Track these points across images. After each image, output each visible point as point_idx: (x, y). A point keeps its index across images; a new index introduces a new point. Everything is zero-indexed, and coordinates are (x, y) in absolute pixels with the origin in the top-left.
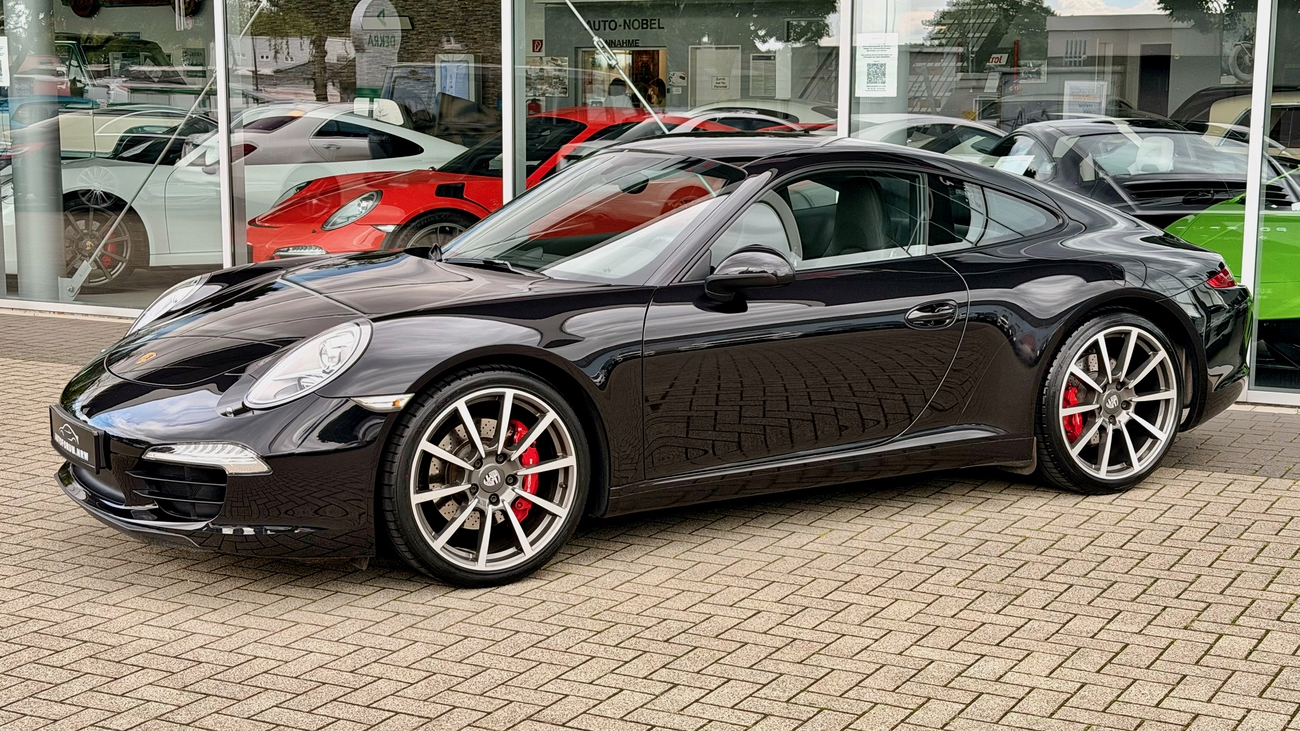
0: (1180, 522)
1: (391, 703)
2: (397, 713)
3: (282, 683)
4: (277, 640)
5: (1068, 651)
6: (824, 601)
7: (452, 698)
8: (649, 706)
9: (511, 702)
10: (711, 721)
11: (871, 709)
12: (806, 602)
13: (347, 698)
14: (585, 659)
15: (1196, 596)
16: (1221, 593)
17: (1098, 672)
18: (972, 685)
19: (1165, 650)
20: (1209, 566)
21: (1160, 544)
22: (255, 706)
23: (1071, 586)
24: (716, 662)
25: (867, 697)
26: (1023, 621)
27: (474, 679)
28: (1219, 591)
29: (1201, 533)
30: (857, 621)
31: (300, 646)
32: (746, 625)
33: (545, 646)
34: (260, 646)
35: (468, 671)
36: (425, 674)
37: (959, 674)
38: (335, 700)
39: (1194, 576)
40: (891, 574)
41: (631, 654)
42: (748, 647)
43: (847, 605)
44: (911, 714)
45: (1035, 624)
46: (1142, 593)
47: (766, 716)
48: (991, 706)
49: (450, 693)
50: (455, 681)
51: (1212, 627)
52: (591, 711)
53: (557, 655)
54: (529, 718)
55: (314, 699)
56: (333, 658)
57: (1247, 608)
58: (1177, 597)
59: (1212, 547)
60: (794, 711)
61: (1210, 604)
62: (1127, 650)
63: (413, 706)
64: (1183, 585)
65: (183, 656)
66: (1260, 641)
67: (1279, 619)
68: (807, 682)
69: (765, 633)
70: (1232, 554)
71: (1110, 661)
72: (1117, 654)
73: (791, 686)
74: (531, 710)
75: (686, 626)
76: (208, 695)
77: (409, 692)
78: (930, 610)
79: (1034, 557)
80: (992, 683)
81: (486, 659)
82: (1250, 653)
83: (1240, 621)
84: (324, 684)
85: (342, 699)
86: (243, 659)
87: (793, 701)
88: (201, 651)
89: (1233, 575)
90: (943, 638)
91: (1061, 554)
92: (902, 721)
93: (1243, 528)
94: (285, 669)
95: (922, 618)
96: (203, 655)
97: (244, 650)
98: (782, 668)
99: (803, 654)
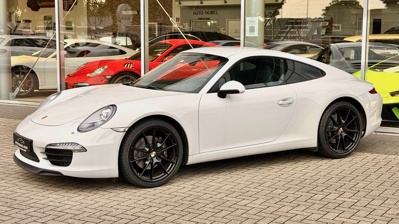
0: (322, 164)
1: (66, 211)
2: (68, 213)
3: (37, 205)
4: (41, 194)
5: (269, 198)
6: (205, 185)
7: (86, 210)
8: (141, 212)
9: (102, 210)
10: (157, 216)
11: (205, 212)
12: (199, 185)
13: (55, 210)
14: (128, 199)
15: (315, 184)
16: (323, 183)
17: (275, 204)
18: (237, 207)
19: (298, 198)
20: (324, 176)
21: (313, 170)
22: (28, 211)
23: (280, 181)
24: (166, 201)
25: (205, 210)
26: (261, 190)
27: (94, 205)
28: (323, 182)
29: (327, 167)
30: (212, 190)
31: (47, 196)
32: (180, 191)
33: (118, 196)
34: (35, 196)
35: (93, 202)
36: (80, 203)
37: (235, 204)
38: (51, 210)
39: (318, 179)
40: (228, 177)
41: (142, 198)
42: (177, 197)
43: (211, 186)
44: (215, 214)
45: (264, 191)
46: (300, 183)
47: (173, 214)
48: (240, 212)
49: (85, 208)
50: (88, 205)
51: (316, 192)
52: (124, 213)
53: (120, 199)
54: (105, 215)
55: (45, 210)
56: (55, 199)
57: (328, 187)
58: (309, 184)
59: (328, 171)
60: (182, 213)
61: (318, 186)
62: (287, 198)
63: (73, 212)
64: (313, 181)
65: (12, 198)
66: (327, 196)
67: (336, 190)
68: (189, 206)
69: (184, 193)
70: (332, 173)
71: (280, 201)
72: (283, 199)
73: (184, 207)
74: (106, 213)
75: (161, 191)
76: (15, 208)
77: (74, 208)
78: (236, 187)
79: (273, 173)
80: (242, 206)
81: (99, 199)
82: (322, 199)
83: (324, 191)
84: (50, 206)
85: (53, 210)
86: (29, 199)
87: (183, 210)
88: (18, 197)
89: (330, 178)
90: (235, 195)
91: (282, 172)
92: (212, 216)
93: (340, 166)
94: (40, 202)
95: (232, 190)
96: (18, 198)
97: (30, 197)
98: (184, 202)
99: (192, 198)
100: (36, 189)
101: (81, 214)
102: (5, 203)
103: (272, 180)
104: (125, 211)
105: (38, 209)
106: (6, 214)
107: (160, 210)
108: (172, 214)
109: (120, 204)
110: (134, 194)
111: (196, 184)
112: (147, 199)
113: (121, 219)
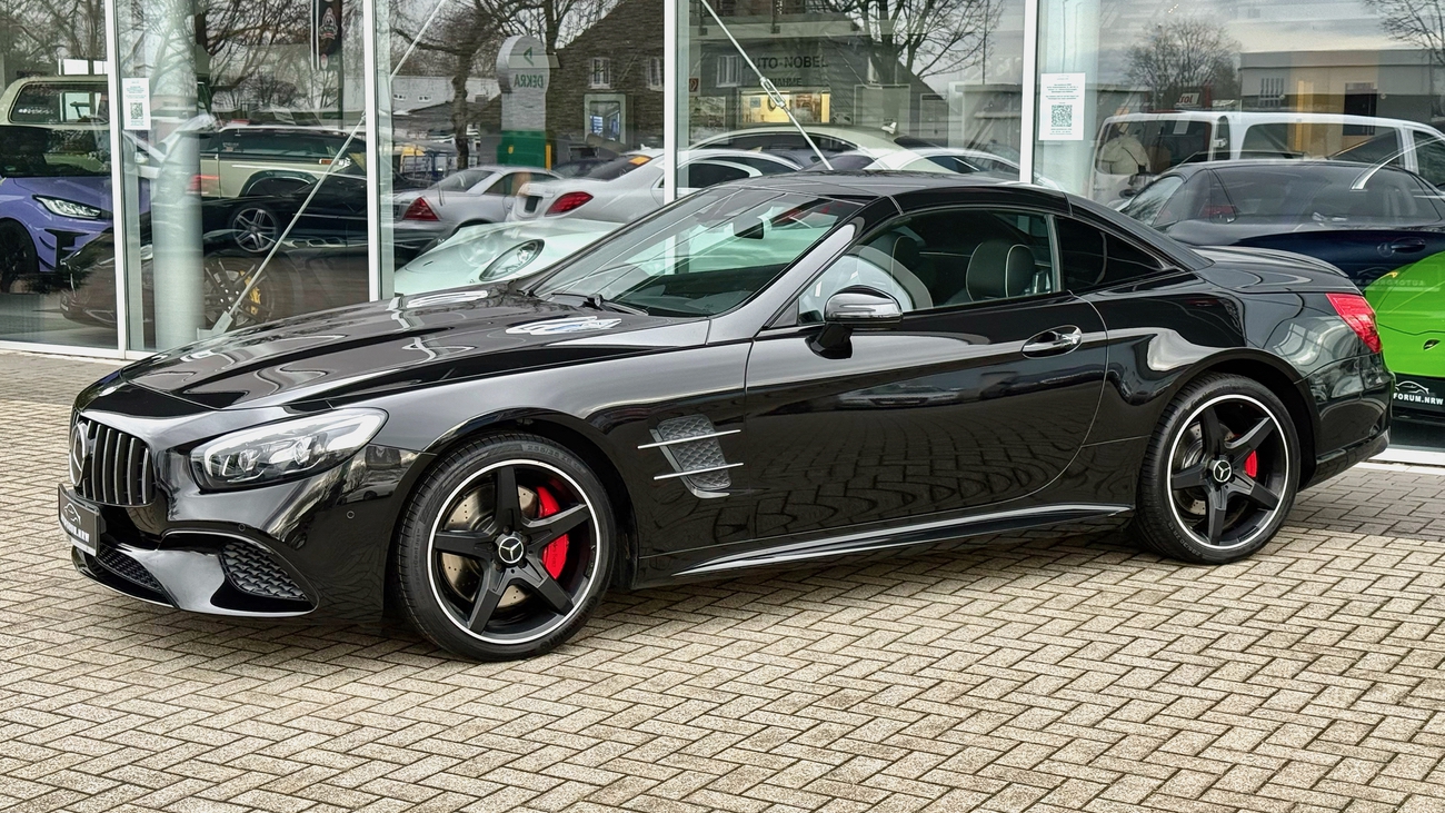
1: (561, 770)
5: (1269, 725)
6: (1010, 671)
8: (828, 776)
9: (685, 770)
10: (894, 793)
11: (1063, 783)
13: (515, 764)
14: (760, 727)
15: (1409, 671)
17: (1305, 748)
18: (1169, 760)
19: (1376, 726)
20: (1422, 640)
21: (1369, 616)
22: (421, 770)
23: (1274, 658)
24: (898, 732)
25: (1059, 771)
27: (645, 747)
29: (1413, 605)
30: (1045, 692)
33: (718, 714)
36: (593, 741)
37: (1156, 749)
38: (502, 766)
39: (1405, 650)
40: (1081, 643)
41: (810, 723)
42: (930, 717)
43: (1033, 675)
45: (1235, 698)
46: (1351, 667)
47: (952, 788)
49: (621, 760)
50: (625, 748)
51: (1426, 703)
52: (769, 781)
53: (730, 723)
54: (705, 787)
55: (481, 765)
56: (499, 723)
58: (1388, 672)
59: (1425, 620)
60: (983, 784)
61: (1424, 679)
62: (1335, 726)
64: (1393, 659)
65: (345, 720)
68: (993, 754)
69: (948, 703)
71: (1316, 737)
72: (1324, 730)
73: (976, 758)
75: (865, 695)
77: (580, 758)
78: (1123, 682)
79: (1234, 628)
80: (1191, 759)
81: (657, 726)
84: (491, 749)
85: (510, 765)
86: (406, 723)
87: (979, 773)
90: (1138, 711)
91: (1262, 625)
92: (1096, 796)
94: (450, 734)
95: (1114, 690)
100: (413, 682)
101: (616, 785)
102: (328, 738)
103: (1242, 655)
104: (769, 772)
105: (455, 761)
106: (347, 780)
107: (893, 770)
108: (946, 789)
109: (738, 746)
110: (770, 707)
111: (976, 668)
112: (826, 724)
113: (767, 804)
